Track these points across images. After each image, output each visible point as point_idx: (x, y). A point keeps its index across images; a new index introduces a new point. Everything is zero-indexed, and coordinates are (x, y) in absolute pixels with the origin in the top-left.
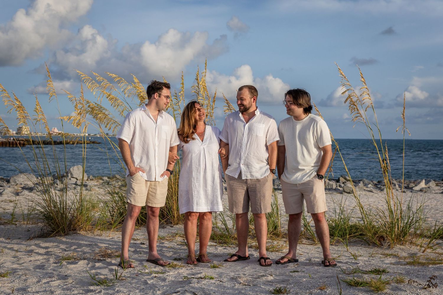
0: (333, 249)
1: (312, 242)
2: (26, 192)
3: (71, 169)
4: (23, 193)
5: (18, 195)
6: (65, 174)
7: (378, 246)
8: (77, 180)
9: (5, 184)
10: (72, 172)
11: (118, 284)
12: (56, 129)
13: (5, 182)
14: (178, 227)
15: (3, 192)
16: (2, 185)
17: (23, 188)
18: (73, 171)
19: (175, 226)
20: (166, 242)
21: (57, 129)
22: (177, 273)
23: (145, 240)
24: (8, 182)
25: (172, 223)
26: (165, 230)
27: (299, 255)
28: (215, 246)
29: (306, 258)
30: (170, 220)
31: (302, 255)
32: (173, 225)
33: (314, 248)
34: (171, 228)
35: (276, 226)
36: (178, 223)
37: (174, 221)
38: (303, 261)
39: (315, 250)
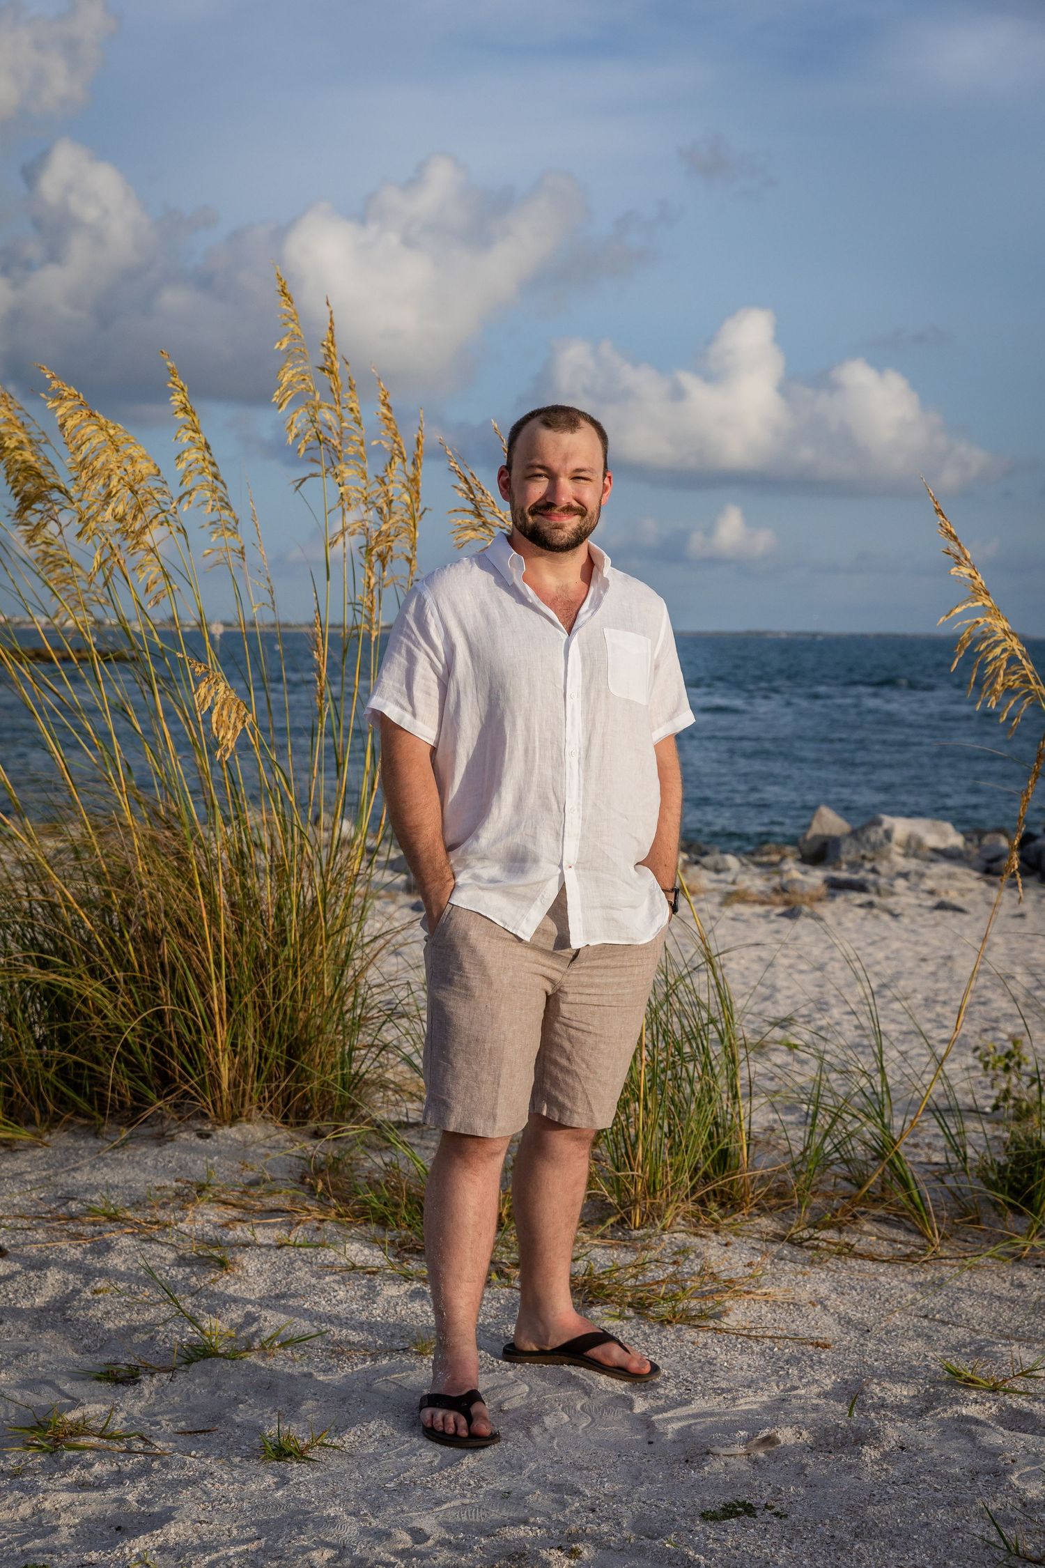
0: (1018, 1292)
1: (912, 1239)
14: (239, 1137)
19: (220, 1132)
20: (126, 1241)
22: (29, 1511)
23: (24, 1223)
25: (205, 1116)
26: (169, 1151)
27: (810, 1348)
28: (374, 1273)
29: (843, 1379)
30: (193, 1099)
31: (826, 1346)
32: (210, 1126)
33: (915, 1285)
34: (198, 1140)
35: (724, 1154)
36: (237, 1117)
37: (219, 1104)
38: (815, 1402)
39: (914, 1302)
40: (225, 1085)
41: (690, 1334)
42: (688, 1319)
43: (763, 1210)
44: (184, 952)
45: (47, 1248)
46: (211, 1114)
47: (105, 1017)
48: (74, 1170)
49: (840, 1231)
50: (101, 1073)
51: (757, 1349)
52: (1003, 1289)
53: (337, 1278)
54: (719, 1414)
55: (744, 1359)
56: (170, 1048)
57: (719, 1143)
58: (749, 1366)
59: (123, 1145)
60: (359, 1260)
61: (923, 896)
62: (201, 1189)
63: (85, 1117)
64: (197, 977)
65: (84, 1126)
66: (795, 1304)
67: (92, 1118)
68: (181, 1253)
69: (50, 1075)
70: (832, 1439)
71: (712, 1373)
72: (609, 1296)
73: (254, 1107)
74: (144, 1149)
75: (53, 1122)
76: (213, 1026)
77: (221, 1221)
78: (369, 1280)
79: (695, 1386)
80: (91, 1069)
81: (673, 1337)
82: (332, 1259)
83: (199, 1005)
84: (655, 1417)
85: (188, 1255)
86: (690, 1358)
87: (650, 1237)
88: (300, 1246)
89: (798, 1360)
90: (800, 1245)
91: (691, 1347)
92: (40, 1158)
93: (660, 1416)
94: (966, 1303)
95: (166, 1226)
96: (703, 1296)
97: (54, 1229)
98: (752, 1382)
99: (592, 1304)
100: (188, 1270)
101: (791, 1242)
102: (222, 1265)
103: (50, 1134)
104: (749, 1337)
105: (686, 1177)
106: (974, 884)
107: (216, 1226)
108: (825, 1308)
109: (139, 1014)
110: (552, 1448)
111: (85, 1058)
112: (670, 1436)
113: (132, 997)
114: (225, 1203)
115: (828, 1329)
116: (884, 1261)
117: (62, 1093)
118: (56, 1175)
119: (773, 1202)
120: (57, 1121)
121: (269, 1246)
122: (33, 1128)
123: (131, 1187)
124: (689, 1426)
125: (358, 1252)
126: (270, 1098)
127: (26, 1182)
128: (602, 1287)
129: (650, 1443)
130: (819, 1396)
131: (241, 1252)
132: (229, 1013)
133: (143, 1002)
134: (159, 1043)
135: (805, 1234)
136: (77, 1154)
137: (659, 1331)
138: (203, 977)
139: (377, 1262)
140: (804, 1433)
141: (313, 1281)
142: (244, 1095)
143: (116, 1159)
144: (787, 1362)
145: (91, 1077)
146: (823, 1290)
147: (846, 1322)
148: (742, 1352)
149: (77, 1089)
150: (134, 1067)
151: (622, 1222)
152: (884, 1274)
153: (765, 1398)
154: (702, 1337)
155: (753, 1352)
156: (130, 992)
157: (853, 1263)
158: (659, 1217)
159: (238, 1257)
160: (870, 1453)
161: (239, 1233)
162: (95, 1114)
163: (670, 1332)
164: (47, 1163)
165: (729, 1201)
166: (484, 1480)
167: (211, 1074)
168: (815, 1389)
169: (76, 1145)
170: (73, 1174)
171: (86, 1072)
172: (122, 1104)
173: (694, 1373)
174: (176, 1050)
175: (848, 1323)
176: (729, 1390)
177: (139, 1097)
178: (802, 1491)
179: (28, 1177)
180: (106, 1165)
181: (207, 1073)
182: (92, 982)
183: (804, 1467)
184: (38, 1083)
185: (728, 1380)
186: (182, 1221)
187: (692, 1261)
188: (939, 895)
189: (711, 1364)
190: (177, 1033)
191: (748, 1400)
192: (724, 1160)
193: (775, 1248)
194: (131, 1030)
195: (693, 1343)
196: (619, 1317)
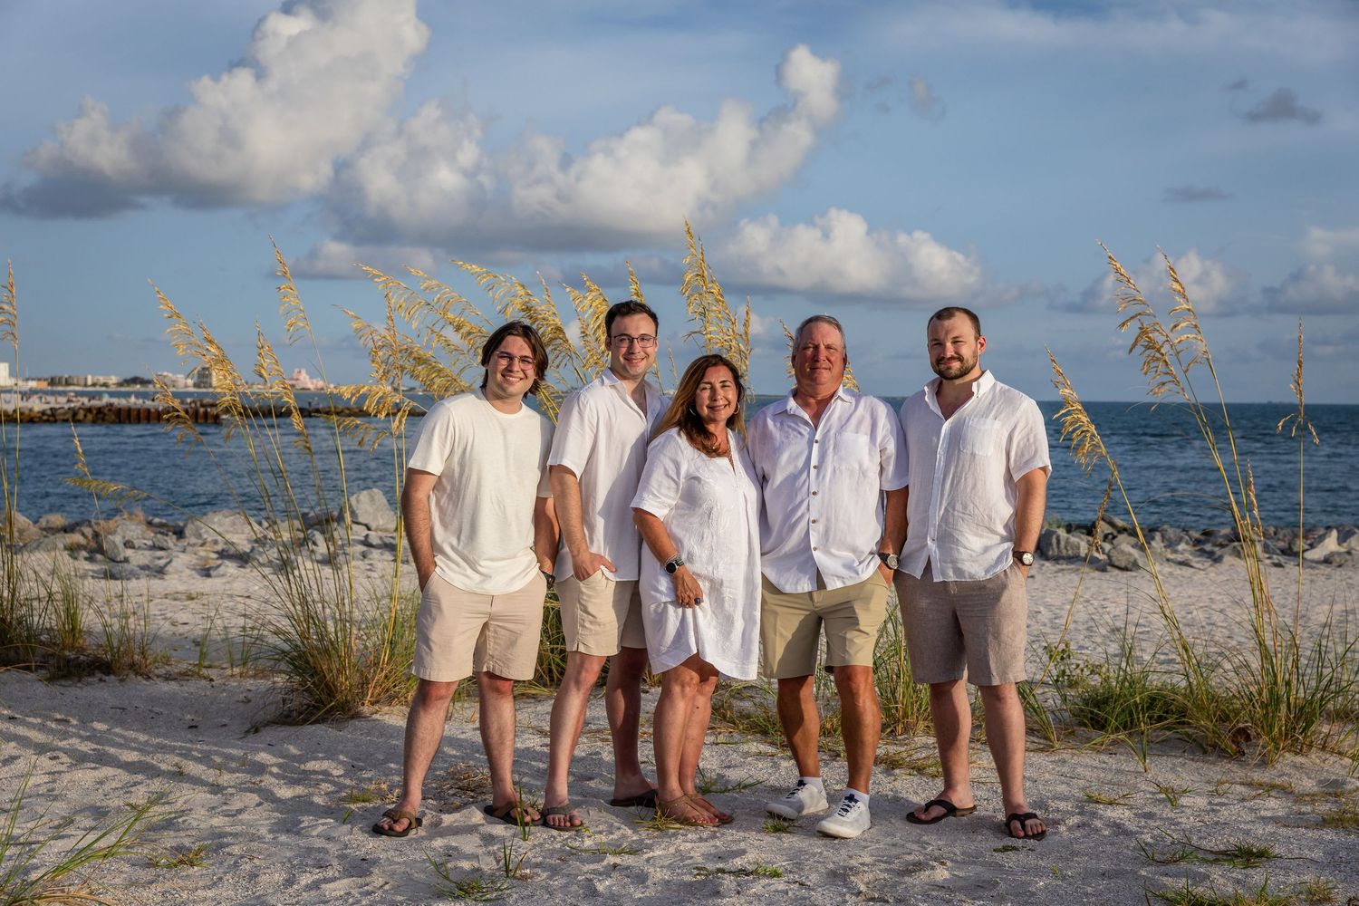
0: (1104, 765)
1: (1042, 741)
2: (230, 568)
3: (353, 499)
4: (222, 569)
5: (208, 576)
6: (336, 513)
7: (1230, 758)
8: (369, 529)
9: (171, 541)
10: (355, 509)
11: (515, 896)
12: (303, 372)
13: (170, 534)
15: (166, 565)
16: (164, 545)
17: (223, 555)
18: (360, 506)
21: (307, 373)
22: (674, 851)
24: (180, 533)
28: (772, 756)
33: (1051, 762)
39: (1053, 769)
52: (1096, 763)
53: (754, 759)
60: (761, 751)
78: (771, 759)
82: (746, 750)
87: (907, 739)
94: (1080, 770)
128: (895, 761)
139: (771, 752)
141: (742, 760)
151: (892, 731)
158: (910, 730)
160: (1062, 828)
196: (910, 775)
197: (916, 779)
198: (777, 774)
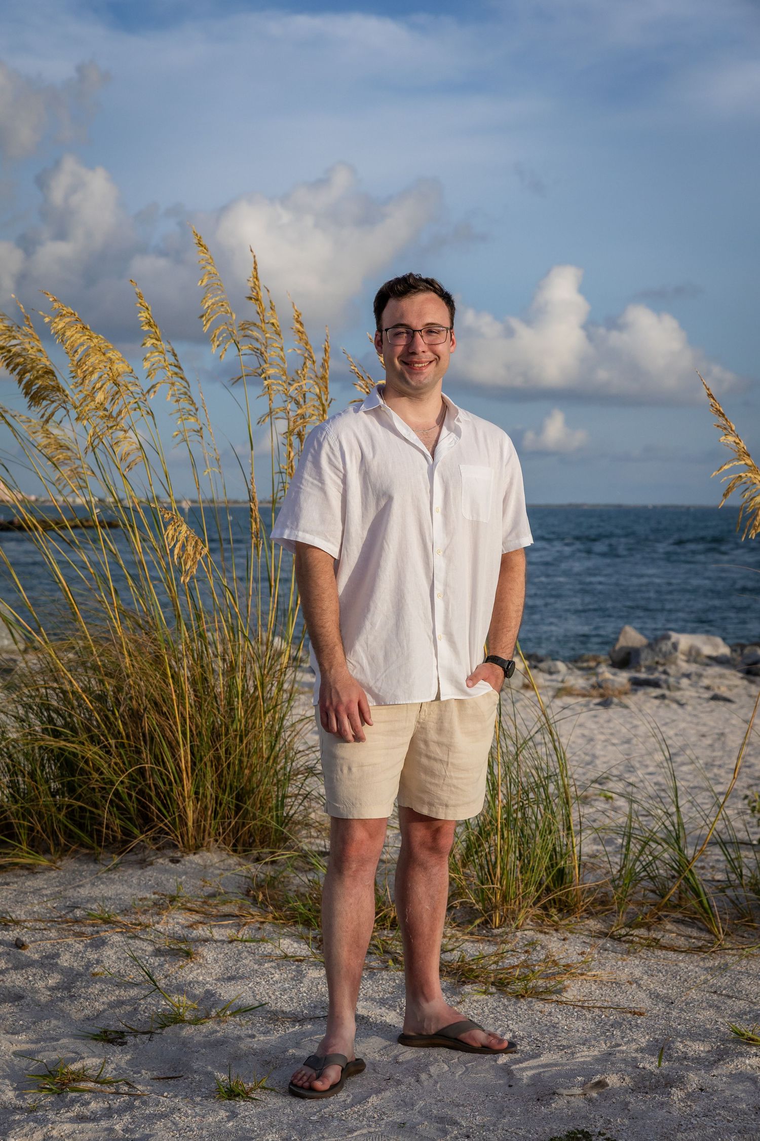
1: (701, 934)
14: (200, 862)
19: (187, 858)
20: (116, 938)
23: (42, 925)
25: (176, 846)
26: (149, 872)
27: (629, 1015)
28: (301, 961)
29: (654, 1038)
30: (167, 834)
31: (641, 1014)
32: (179, 854)
33: (706, 969)
34: (170, 864)
35: (561, 872)
36: (199, 847)
37: (186, 838)
38: (633, 1055)
39: (706, 981)
40: (190, 824)
41: (538, 1005)
42: (537, 994)
43: (591, 915)
44: (159, 725)
45: (58, 943)
46: (180, 845)
47: (102, 773)
48: (79, 886)
49: (649, 930)
50: (99, 815)
51: (589, 1016)
53: (274, 964)
54: (561, 1065)
55: (579, 1024)
56: (150, 797)
57: (557, 864)
58: (583, 1029)
59: (115, 868)
60: (290, 951)
61: (701, 690)
62: (173, 899)
63: (87, 848)
64: (169, 744)
65: (87, 854)
66: (617, 983)
67: (92, 848)
68: (157, 946)
69: (61, 816)
70: (648, 1083)
71: (556, 1034)
72: (477, 977)
73: (212, 840)
74: (130, 871)
75: (64, 851)
76: (181, 780)
77: (187, 923)
78: (298, 966)
79: (543, 1043)
80: (91, 812)
81: (525, 1007)
82: (269, 951)
83: (170, 765)
84: (513, 1067)
85: (162, 948)
86: (539, 1023)
87: (507, 933)
88: (246, 941)
89: (621, 1024)
90: (619, 940)
91: (540, 1015)
92: (54, 878)
93: (517, 1066)
95: (147, 927)
96: (547, 977)
97: (63, 929)
98: (586, 1040)
99: (464, 983)
100: (162, 959)
101: (612, 937)
102: (188, 955)
103: (62, 861)
104: (583, 1007)
105: (532, 889)
106: (738, 682)
107: (183, 927)
108: (639, 986)
109: (127, 771)
110: (436, 1090)
111: (87, 804)
112: (525, 1081)
113: (122, 758)
114: (190, 910)
115: (642, 1001)
116: (682, 952)
117: (71, 830)
118: (65, 890)
119: (599, 908)
120: (67, 851)
121: (223, 942)
122: (49, 856)
123: (120, 899)
124: (540, 1074)
125: (289, 946)
126: (224, 833)
127: (43, 895)
128: (472, 970)
129: (510, 1086)
130: (636, 1051)
131: (201, 945)
132: (193, 770)
133: (130, 762)
134: (141, 792)
135: (623, 932)
136: (81, 875)
137: (515, 1003)
138: (174, 743)
139: (304, 953)
140: (627, 1078)
141: (256, 967)
142: (204, 831)
143: (110, 879)
144: (612, 1026)
145: (91, 818)
146: (637, 973)
147: (655, 996)
148: (578, 1018)
149: (81, 827)
150: (123, 811)
151: (486, 923)
152: (682, 961)
153: (596, 1053)
154: (548, 1008)
155: (586, 1019)
156: (120, 755)
157: (659, 953)
158: (513, 919)
159: (200, 949)
160: (677, 1094)
161: (201, 932)
162: (95, 845)
163: (523, 1004)
164: (59, 882)
165: (566, 907)
166: (384, 1113)
167: (180, 816)
168: (634, 1046)
169: (81, 868)
170: (78, 889)
171: (88, 814)
172: (114, 838)
173: (542, 1034)
174: (154, 798)
175: (657, 997)
176: (569, 1047)
177: (127, 833)
178: (626, 1122)
179: (45, 892)
180: (102, 883)
181: (177, 814)
182: (91, 748)
183: (627, 1104)
184: (52, 823)
185: (568, 1039)
186: (158, 923)
187: (539, 952)
188: (713, 690)
189: (554, 1027)
190: (155, 785)
191: (583, 1054)
192: (561, 876)
193: (601, 942)
194: (121, 782)
195: (541, 1012)
196: (485, 993)
197: (492, 1001)
198: (294, 991)
